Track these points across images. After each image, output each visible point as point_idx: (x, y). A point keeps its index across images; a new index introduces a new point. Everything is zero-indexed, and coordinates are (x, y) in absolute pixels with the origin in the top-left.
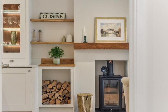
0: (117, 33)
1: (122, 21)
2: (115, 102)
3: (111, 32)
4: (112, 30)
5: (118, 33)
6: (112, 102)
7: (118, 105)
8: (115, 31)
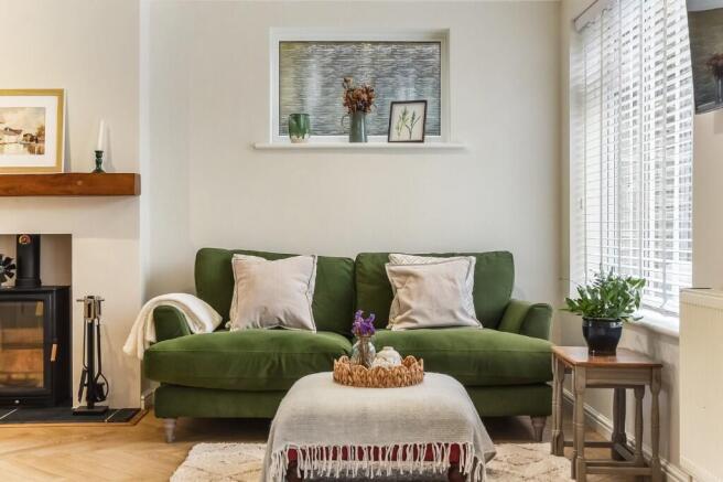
0: (32, 140)
1: (50, 103)
2: (32, 376)
3: (13, 138)
4: (17, 132)
5: (34, 142)
6: (22, 377)
7: (41, 384)
8: (25, 136)
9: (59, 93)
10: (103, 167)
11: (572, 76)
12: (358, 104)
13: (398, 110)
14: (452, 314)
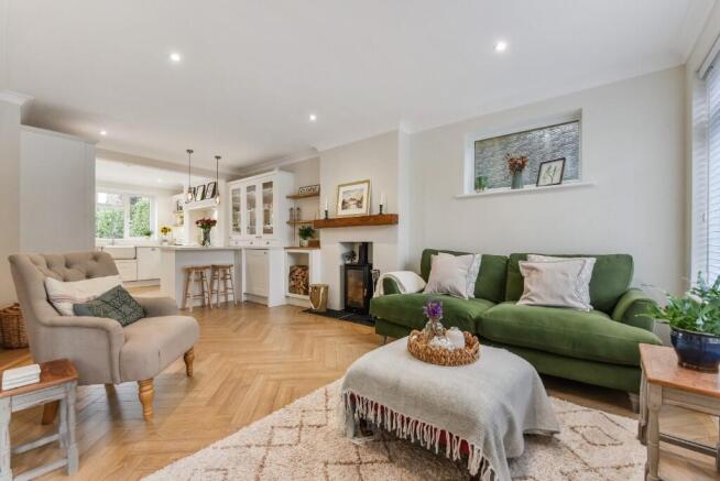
3: (353, 202)
5: (359, 203)
8: (357, 201)
9: (368, 181)
10: (383, 212)
11: (694, 117)
12: (517, 167)
13: (545, 167)
14: (563, 299)
